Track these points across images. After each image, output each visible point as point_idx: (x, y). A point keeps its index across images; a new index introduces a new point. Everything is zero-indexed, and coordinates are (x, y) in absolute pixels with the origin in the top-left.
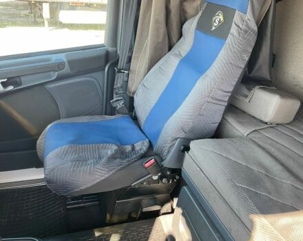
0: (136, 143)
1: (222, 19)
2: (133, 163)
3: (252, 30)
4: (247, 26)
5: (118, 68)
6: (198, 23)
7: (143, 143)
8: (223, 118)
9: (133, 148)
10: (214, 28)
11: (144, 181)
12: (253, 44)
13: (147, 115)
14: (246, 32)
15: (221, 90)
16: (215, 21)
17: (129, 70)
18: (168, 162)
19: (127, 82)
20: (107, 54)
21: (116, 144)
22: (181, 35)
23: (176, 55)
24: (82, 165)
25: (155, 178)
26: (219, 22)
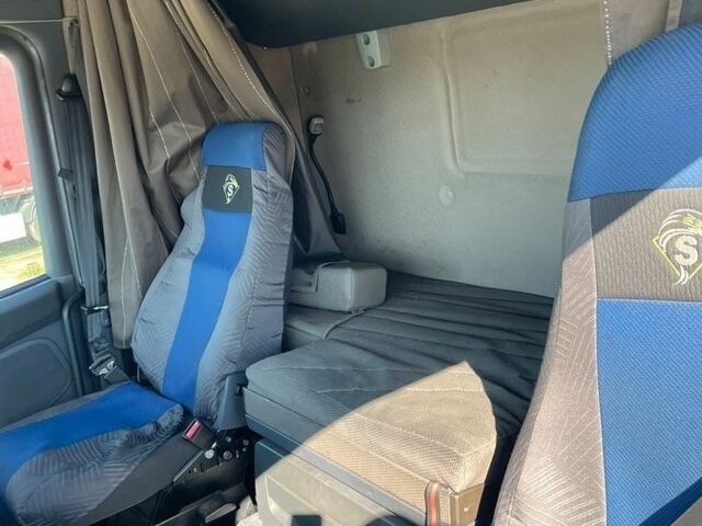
0: (160, 416)
1: (236, 185)
2: (164, 442)
3: (282, 190)
4: (274, 186)
5: (88, 304)
6: (203, 200)
7: (172, 412)
8: (285, 325)
9: (158, 427)
10: (229, 200)
11: (192, 467)
12: (291, 209)
13: (164, 367)
14: (274, 194)
15: (268, 284)
16: (227, 190)
17: (107, 303)
18: (223, 422)
19: (110, 326)
20: (59, 288)
21: (124, 428)
22: (181, 223)
23: (184, 256)
24: (78, 472)
25: (210, 454)
26: (234, 189)
